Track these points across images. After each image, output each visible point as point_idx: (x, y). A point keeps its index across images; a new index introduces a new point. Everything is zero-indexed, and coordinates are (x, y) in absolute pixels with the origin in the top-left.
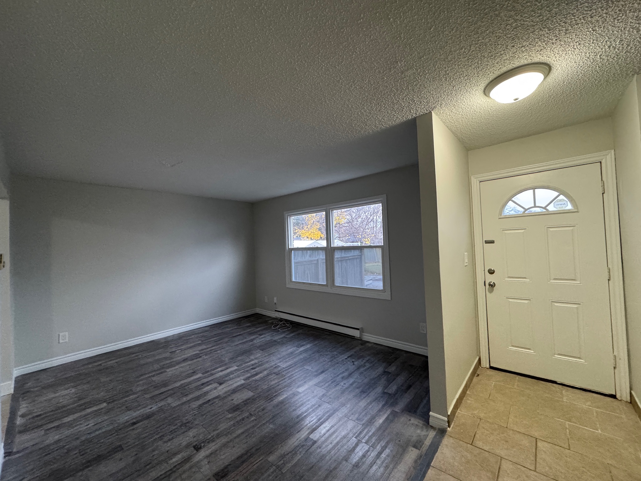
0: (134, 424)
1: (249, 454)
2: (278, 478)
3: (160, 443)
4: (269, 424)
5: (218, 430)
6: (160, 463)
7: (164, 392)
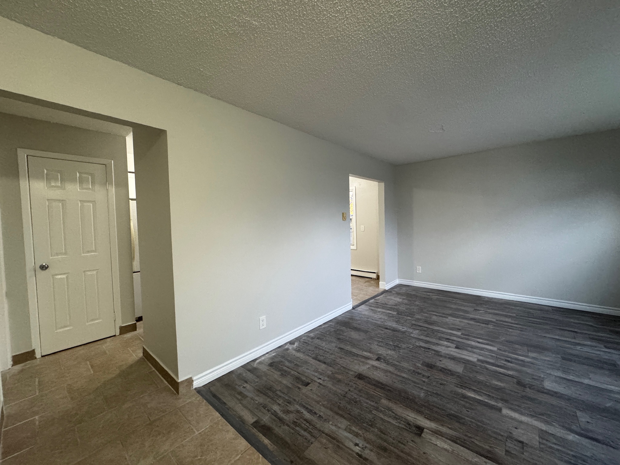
0: (387, 329)
1: (383, 387)
2: (366, 409)
3: (376, 343)
4: (423, 393)
5: (400, 363)
6: (361, 349)
7: (422, 326)
